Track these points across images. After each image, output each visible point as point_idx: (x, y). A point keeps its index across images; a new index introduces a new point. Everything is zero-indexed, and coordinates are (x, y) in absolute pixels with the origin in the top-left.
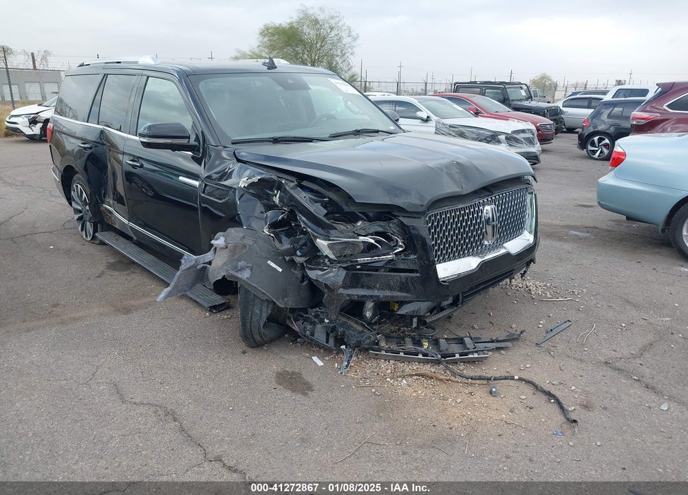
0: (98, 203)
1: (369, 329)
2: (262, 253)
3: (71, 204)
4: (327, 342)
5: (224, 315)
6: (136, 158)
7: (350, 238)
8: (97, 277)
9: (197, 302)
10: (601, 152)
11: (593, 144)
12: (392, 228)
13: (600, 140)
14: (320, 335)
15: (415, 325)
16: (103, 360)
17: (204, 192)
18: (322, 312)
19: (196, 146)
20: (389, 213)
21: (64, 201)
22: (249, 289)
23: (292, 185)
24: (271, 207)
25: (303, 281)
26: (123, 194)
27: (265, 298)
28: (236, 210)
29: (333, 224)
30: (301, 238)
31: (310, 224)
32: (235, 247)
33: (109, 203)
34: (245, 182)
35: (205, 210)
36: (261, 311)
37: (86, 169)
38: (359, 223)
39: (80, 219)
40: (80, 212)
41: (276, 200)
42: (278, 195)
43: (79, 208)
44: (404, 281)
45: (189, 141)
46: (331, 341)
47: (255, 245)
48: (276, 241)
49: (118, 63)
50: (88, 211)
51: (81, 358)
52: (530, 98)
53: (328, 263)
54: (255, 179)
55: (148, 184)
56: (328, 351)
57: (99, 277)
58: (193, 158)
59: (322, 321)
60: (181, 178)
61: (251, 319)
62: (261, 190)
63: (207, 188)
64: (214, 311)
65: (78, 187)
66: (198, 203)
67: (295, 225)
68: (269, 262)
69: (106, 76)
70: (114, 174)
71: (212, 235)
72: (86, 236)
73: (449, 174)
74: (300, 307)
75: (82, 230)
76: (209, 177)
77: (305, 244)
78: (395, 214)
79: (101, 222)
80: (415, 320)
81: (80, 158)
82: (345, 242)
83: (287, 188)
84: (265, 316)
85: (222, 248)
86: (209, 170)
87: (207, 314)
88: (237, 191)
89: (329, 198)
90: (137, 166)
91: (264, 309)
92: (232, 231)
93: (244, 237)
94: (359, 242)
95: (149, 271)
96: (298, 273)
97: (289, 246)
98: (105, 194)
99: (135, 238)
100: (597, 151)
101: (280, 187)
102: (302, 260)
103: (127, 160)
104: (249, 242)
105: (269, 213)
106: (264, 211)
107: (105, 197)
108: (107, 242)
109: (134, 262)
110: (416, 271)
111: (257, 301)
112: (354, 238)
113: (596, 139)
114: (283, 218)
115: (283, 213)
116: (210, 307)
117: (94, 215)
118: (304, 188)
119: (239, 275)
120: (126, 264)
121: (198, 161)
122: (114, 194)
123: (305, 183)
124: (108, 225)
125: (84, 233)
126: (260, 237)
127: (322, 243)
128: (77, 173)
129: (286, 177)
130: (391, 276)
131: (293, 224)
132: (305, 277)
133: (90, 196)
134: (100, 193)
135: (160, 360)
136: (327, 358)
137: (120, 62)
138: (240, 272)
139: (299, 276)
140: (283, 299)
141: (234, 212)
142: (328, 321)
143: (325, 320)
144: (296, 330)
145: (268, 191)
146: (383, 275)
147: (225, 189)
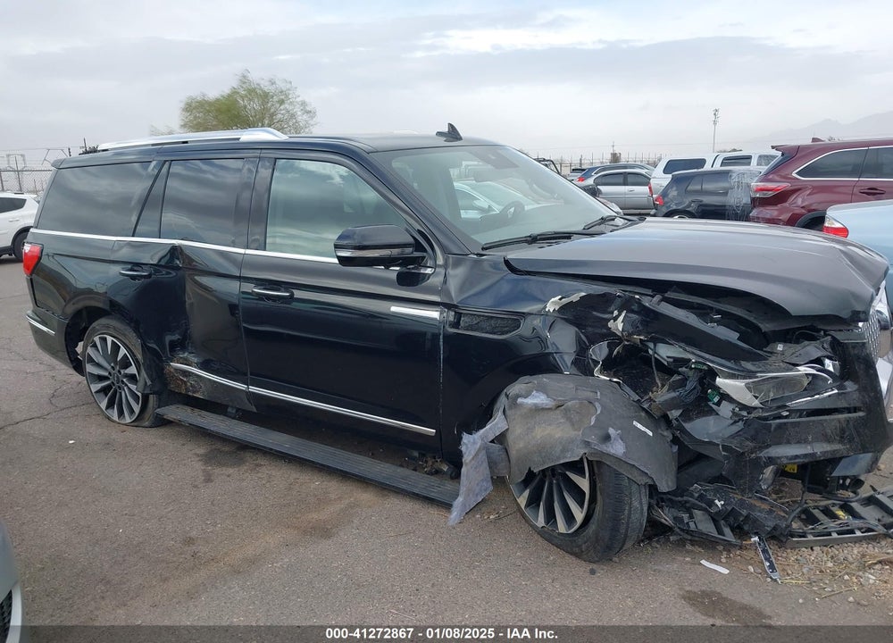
0: (160, 362)
4: (720, 532)
7: (782, 371)
12: (826, 349)
14: (705, 526)
17: (455, 326)
18: (705, 491)
23: (651, 299)
25: (671, 446)
34: (554, 303)
38: (780, 347)
39: (104, 390)
40: (105, 378)
41: (616, 325)
42: (621, 318)
43: (104, 373)
44: (844, 425)
45: (413, 252)
54: (575, 298)
56: (729, 546)
60: (397, 309)
61: (629, 517)
63: (464, 319)
68: (635, 423)
69: (168, 163)
72: (122, 416)
75: (110, 407)
82: (774, 378)
83: (646, 304)
88: (543, 318)
90: (279, 296)
94: (801, 376)
96: (668, 435)
99: (255, 410)
101: (628, 304)
102: (679, 413)
104: (587, 394)
105: (597, 346)
106: (587, 344)
110: (859, 409)
111: (634, 488)
112: (788, 370)
119: (609, 450)
125: (115, 410)
127: (730, 384)
130: (826, 421)
137: (186, 142)
138: (608, 446)
139: (669, 439)
141: (537, 352)
142: (723, 503)
143: (717, 501)
144: (667, 523)
145: (599, 315)
146: (814, 421)
147: (510, 317)
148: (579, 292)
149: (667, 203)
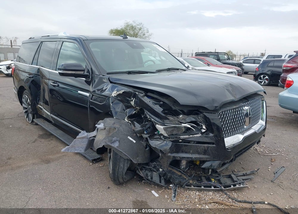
0: (35, 104)
1: (185, 174)
2: (125, 132)
3: (22, 105)
4: (160, 182)
5: (100, 164)
6: (55, 82)
7: (177, 124)
8: (33, 142)
9: (85, 157)
10: (264, 82)
11: (261, 79)
12: (199, 119)
13: (264, 77)
14: (156, 178)
15: (210, 173)
16: (32, 194)
17: (91, 99)
18: (157, 165)
19: (88, 75)
20: (198, 111)
21: (19, 103)
22: (118, 153)
23: (142, 95)
24: (129, 107)
25: (146, 148)
26: (48, 100)
27: (126, 158)
28: (110, 108)
29: (167, 117)
30: (147, 124)
31: (153, 116)
32: (110, 129)
33: (41, 104)
35: (92, 109)
36: (124, 165)
37: (30, 88)
38: (181, 116)
39: (26, 112)
40: (26, 108)
41: (133, 103)
42: (133, 101)
43: (26, 107)
44: (206, 149)
45: (84, 73)
46: (163, 181)
47: (121, 128)
48: (132, 126)
49: (48, 36)
50: (30, 108)
51: (20, 192)
52: (229, 59)
53: (163, 138)
54: (121, 92)
55: (61, 95)
56: (160, 187)
57: (34, 142)
58: (86, 81)
59: (158, 170)
60: (79, 92)
61: (118, 170)
62: (124, 98)
63: (94, 97)
64: (94, 162)
65: (26, 97)
66: (88, 105)
67: (144, 117)
68: (129, 137)
69: (42, 42)
70: (44, 90)
71: (96, 121)
72: (29, 120)
73: (228, 90)
74: (145, 162)
75: (27, 118)
76: (94, 91)
77: (149, 128)
78: (201, 111)
79: (36, 114)
80: (210, 170)
81: (27, 83)
82: (174, 127)
83: (139, 96)
84: (126, 168)
85: (102, 129)
86: (95, 88)
87: (91, 164)
88: (110, 99)
89: (163, 102)
90: (56, 86)
91: (126, 165)
92: (108, 120)
93: (114, 123)
94: (182, 127)
95: (60, 139)
96: (144, 144)
97: (140, 129)
98: (39, 100)
99: (53, 122)
100: (263, 81)
101: (135, 96)
102: (147, 136)
103: (51, 83)
104: (117, 126)
105: (128, 110)
106: (125, 109)
107: (39, 101)
108: (39, 123)
109: (52, 135)
110: (213, 144)
111: (122, 160)
112: (179, 124)
113: (262, 76)
114: (135, 113)
115: (135, 110)
116: (92, 160)
117: (33, 110)
118: (149, 97)
119: (112, 145)
120: (48, 135)
121: (88, 83)
122: (43, 100)
123: (149, 94)
124: (40, 115)
125: (28, 119)
126: (123, 123)
127: (160, 127)
128: (26, 89)
129: (138, 90)
130: (199, 146)
131: (143, 116)
132: (148, 145)
133: (31, 101)
134: (37, 99)
135: (66, 193)
136: (160, 192)
137: (49, 36)
138: (113, 143)
139: (145, 145)
140: (136, 158)
141: (109, 110)
142: (162, 170)
143: (160, 169)
144: (142, 176)
145: (128, 98)
146: (193, 145)
147: (102, 97)
148: (122, 90)
149: (259, 70)
